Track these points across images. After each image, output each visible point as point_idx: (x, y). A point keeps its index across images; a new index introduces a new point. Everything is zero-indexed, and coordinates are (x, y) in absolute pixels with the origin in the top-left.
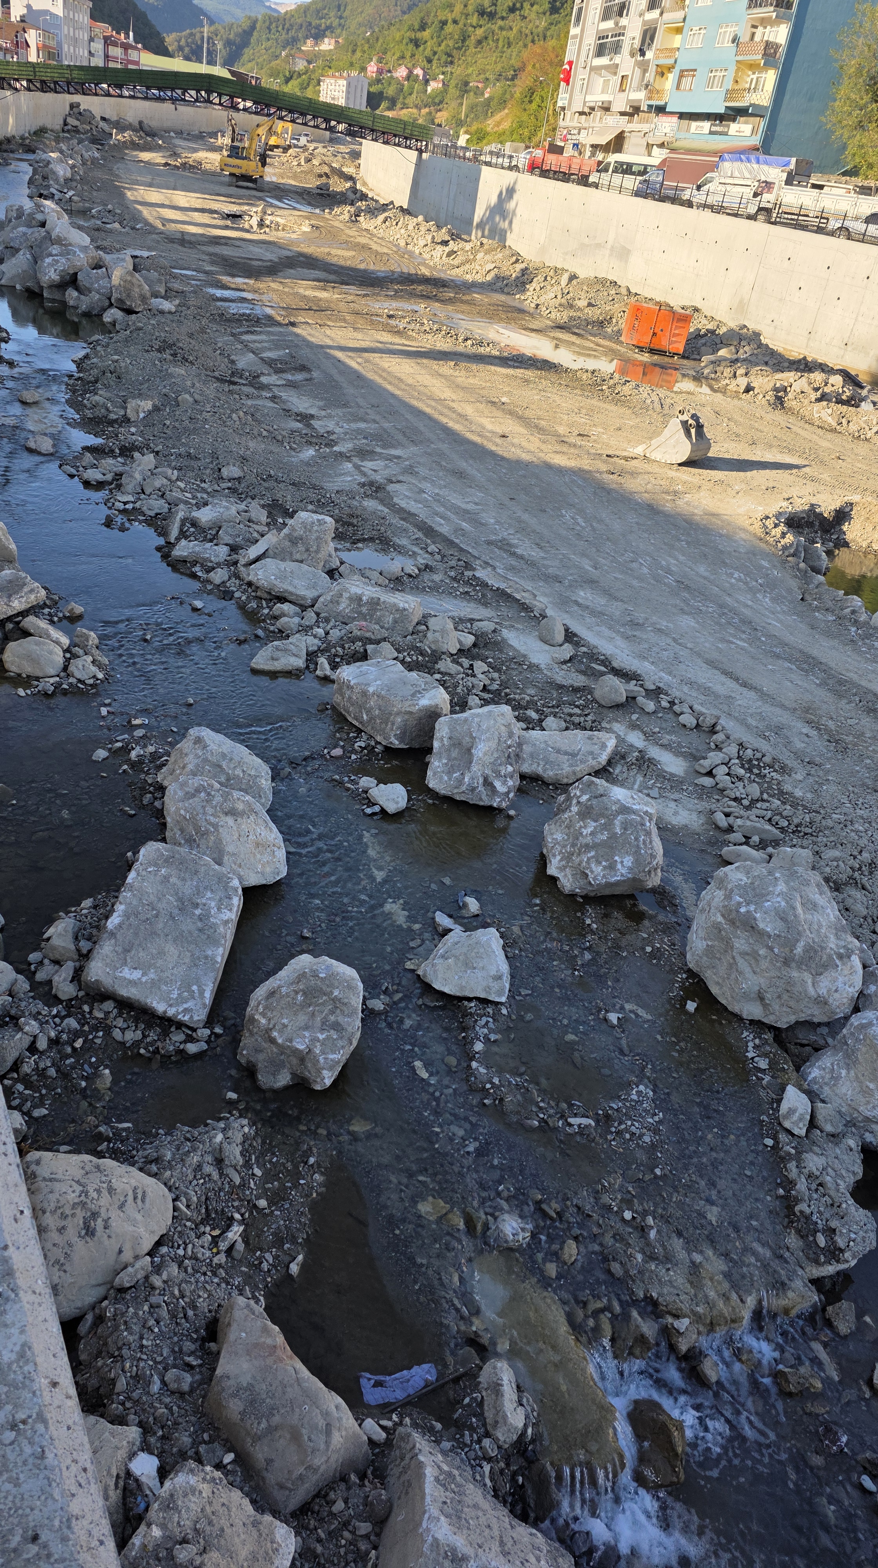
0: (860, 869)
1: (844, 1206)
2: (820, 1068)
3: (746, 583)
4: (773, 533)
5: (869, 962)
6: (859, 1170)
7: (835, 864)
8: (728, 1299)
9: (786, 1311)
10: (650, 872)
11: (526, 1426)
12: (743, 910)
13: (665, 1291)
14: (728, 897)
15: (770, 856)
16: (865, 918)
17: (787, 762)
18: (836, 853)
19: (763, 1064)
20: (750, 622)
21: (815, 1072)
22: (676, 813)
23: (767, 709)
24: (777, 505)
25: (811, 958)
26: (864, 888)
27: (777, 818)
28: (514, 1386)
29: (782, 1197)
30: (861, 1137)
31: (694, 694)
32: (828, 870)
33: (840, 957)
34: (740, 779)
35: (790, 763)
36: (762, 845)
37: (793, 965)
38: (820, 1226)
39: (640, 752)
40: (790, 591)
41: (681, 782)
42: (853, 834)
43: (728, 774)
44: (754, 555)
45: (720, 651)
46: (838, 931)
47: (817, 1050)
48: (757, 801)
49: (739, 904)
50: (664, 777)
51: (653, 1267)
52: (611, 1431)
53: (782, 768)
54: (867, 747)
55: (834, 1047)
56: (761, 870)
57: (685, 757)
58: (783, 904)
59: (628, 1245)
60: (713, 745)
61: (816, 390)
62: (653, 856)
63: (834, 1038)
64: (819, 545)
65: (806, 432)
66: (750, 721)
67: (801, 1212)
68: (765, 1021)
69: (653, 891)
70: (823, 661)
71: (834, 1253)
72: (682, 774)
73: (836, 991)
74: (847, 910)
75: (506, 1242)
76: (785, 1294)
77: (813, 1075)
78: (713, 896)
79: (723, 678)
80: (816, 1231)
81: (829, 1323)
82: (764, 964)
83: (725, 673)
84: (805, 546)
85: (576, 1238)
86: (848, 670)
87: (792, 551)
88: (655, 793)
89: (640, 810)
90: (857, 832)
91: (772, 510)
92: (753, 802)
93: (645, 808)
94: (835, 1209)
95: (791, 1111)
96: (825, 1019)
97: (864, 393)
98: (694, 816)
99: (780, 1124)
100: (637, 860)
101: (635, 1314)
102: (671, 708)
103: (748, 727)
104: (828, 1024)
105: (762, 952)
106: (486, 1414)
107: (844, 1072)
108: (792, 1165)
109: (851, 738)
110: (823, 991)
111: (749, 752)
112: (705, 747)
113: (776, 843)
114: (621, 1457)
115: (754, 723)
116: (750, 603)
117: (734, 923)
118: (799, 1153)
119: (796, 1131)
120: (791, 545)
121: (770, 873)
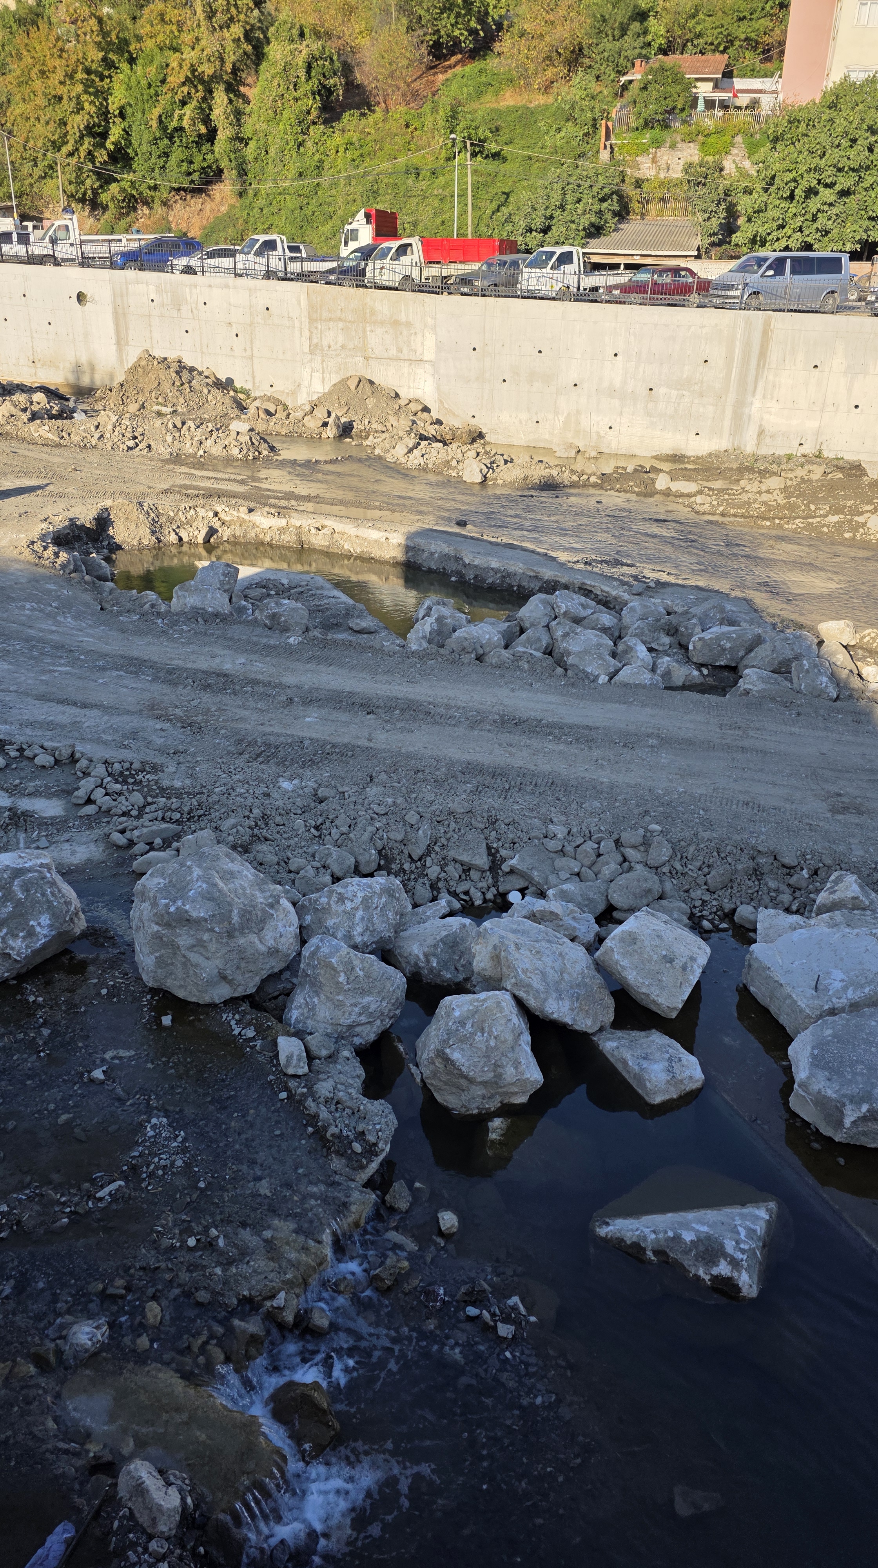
0: (256, 825)
1: (362, 1107)
2: (297, 1008)
3: (41, 611)
4: (46, 556)
5: (296, 898)
6: (361, 1071)
7: (235, 830)
8: (307, 1249)
9: (357, 1224)
10: (71, 919)
11: (183, 1499)
12: (172, 909)
13: (253, 1282)
14: (155, 904)
15: (178, 850)
16: (278, 864)
17: (155, 761)
18: (231, 821)
19: (250, 1033)
20: (63, 646)
21: (294, 1014)
22: (73, 853)
23: (116, 721)
24: (38, 529)
25: (248, 920)
26: (267, 840)
27: (168, 814)
28: (155, 1474)
29: (313, 1133)
30: (352, 1044)
31: (40, 733)
32: (231, 838)
33: (271, 906)
34: (120, 794)
35: (159, 760)
36: (167, 844)
37: (237, 934)
38: (352, 1137)
39: (10, 810)
40: (87, 605)
41: (65, 821)
42: (238, 798)
43: (107, 794)
44: (37, 581)
45: (46, 683)
46: (260, 885)
47: (288, 995)
48: (144, 806)
49: (167, 906)
50: (46, 823)
51: (234, 1271)
52: (262, 1439)
53: (153, 768)
54: (217, 720)
55: (300, 983)
56: (173, 866)
57: (57, 796)
58: (204, 886)
59: (204, 1267)
60: (80, 774)
61: (25, 410)
62: (68, 903)
63: (297, 976)
64: (94, 555)
65: (34, 453)
66: (105, 737)
67: (333, 1135)
68: (236, 995)
69: (84, 935)
70: (146, 658)
71: (371, 1150)
72: (62, 813)
73: (281, 936)
74: (261, 864)
75: (86, 1351)
76: (349, 1211)
77: (294, 1017)
78: (141, 910)
79: (60, 708)
80: (350, 1143)
81: (392, 1210)
82: (212, 947)
83: (61, 702)
84: (82, 560)
85: (154, 1298)
86: (171, 659)
87: (72, 567)
88: (43, 842)
89: (35, 866)
90: (240, 795)
91: (35, 532)
92: (141, 809)
93: (39, 862)
94: (357, 1115)
95: (289, 1058)
96: (283, 965)
97: (71, 404)
98: (92, 847)
99: (285, 1075)
100: (53, 915)
101: (236, 1322)
102: (22, 755)
103: (105, 743)
104: (287, 968)
105: (206, 937)
106: (141, 1520)
107: (316, 1000)
108: (309, 1102)
109: (200, 718)
110: (271, 943)
111: (117, 766)
112: (73, 778)
113: (178, 837)
114: (278, 1452)
115: (110, 738)
116: (54, 628)
117: (170, 925)
118: (310, 1088)
119: (300, 1072)
120: (69, 562)
121: (182, 865)
